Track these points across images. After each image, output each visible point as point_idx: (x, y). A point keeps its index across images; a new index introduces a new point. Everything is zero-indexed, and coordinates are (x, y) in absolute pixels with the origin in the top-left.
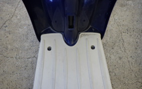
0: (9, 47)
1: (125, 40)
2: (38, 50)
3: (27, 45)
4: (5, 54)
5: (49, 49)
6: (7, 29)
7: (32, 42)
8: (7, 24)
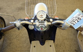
0: (18, 46)
1: (65, 43)
2: (30, 47)
3: (25, 45)
4: (16, 49)
5: (34, 47)
6: (17, 38)
7: (27, 44)
8: (17, 37)
